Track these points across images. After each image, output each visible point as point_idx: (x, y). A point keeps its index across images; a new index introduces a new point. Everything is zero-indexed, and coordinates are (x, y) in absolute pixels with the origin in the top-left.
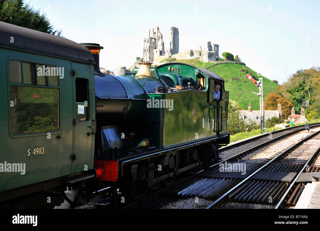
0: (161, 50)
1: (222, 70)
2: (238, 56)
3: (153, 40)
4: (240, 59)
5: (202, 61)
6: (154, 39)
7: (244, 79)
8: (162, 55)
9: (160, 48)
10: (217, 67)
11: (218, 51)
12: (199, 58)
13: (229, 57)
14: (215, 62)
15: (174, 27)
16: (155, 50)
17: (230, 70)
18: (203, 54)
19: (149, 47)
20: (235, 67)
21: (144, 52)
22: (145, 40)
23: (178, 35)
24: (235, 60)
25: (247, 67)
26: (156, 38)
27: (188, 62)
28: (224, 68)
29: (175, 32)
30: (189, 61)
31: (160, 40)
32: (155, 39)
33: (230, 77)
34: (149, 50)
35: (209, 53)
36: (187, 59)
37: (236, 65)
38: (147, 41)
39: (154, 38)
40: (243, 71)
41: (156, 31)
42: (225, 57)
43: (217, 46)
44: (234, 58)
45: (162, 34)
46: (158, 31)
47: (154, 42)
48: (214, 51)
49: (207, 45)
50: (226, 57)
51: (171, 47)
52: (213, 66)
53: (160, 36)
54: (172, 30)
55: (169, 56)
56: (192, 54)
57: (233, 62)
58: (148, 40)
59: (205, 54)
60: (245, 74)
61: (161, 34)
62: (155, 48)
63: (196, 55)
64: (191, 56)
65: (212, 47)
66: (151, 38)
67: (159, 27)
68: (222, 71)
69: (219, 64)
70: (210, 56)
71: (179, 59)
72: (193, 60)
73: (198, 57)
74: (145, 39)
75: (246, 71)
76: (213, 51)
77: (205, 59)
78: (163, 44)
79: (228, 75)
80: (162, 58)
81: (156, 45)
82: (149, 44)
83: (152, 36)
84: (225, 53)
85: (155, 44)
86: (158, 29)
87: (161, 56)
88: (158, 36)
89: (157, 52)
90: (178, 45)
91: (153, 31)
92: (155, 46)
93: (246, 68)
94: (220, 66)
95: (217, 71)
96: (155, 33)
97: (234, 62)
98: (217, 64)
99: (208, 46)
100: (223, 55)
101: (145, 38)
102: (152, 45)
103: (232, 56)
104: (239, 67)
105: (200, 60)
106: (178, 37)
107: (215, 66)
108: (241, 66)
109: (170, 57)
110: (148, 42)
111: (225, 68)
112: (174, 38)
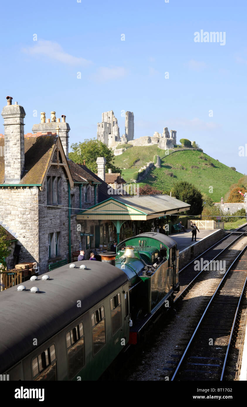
0: (116, 136)
1: (181, 157)
2: (195, 142)
3: (108, 125)
4: (198, 146)
5: (160, 148)
6: (108, 123)
7: (203, 167)
8: (117, 141)
9: (115, 133)
10: (176, 154)
11: (176, 137)
12: (157, 145)
13: (187, 143)
14: (174, 150)
15: (129, 112)
16: (110, 136)
17: (189, 158)
18: (161, 141)
19: (104, 132)
20: (193, 154)
21: (98, 137)
22: (99, 125)
23: (134, 120)
24: (193, 146)
25: (205, 154)
26: (111, 123)
27: (146, 149)
28: (183, 155)
29: (131, 116)
30: (147, 148)
31: (115, 125)
32: (110, 124)
33: (190, 165)
34: (104, 136)
35: (168, 140)
36: (145, 146)
37: (194, 152)
38: (102, 126)
39: (108, 122)
40: (201, 158)
41: (110, 115)
42: (183, 144)
43: (174, 132)
44: (192, 145)
45: (117, 119)
46: (113, 116)
47: (108, 128)
48: (172, 137)
49: (164, 131)
50: (184, 144)
51: (126, 132)
52: (172, 153)
53: (115, 120)
54: (127, 115)
55: (125, 141)
56: (150, 140)
57: (191, 149)
58: (102, 125)
59: (163, 141)
60: (203, 162)
61: (116, 119)
62: (110, 134)
63: (154, 142)
64: (149, 143)
65: (169, 133)
66: (106, 123)
67: (113, 111)
68: (181, 158)
69: (177, 151)
70: (169, 143)
71: (136, 145)
72: (152, 147)
73: (156, 144)
74: (99, 124)
75: (204, 158)
76: (171, 138)
77: (163, 145)
78: (119, 129)
79: (187, 163)
80: (117, 144)
81: (111, 130)
82: (103, 130)
83: (105, 121)
84: (183, 139)
85: (110, 129)
86: (113, 113)
87: (117, 142)
88: (113, 121)
89: (112, 137)
90: (133, 130)
91: (107, 116)
92: (110, 131)
93: (204, 155)
94: (178, 153)
95: (177, 159)
96: (109, 117)
97: (192, 149)
98: (176, 152)
99: (165, 132)
100: (181, 141)
101: (99, 123)
102: (107, 130)
103: (190, 142)
104: (197, 154)
105: (158, 147)
106: (133, 122)
107: (173, 153)
108: (199, 153)
109: (126, 143)
110: (103, 127)
111: (184, 156)
112: (129, 122)
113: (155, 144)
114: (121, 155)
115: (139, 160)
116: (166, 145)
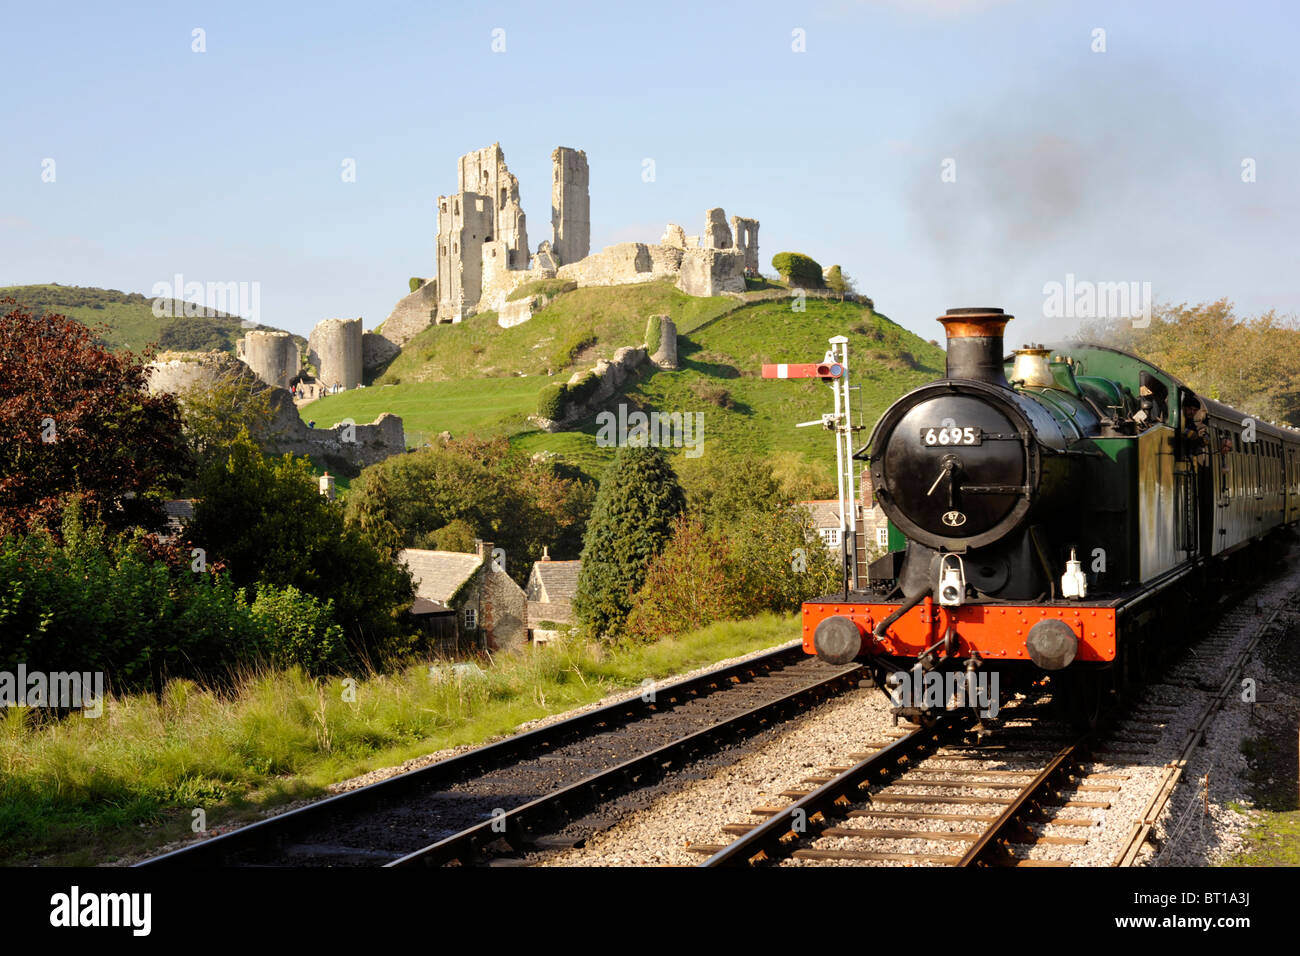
0: (512, 246)
1: (774, 327)
2: (839, 268)
3: (479, 205)
4: (849, 281)
5: (685, 291)
6: (482, 198)
7: (865, 366)
8: (516, 269)
9: (507, 237)
10: (752, 316)
11: (757, 247)
12: (674, 277)
13: (804, 271)
14: (744, 297)
15: (569, 150)
16: (487, 247)
17: (807, 330)
18: (691, 263)
19: (463, 233)
20: (828, 316)
21: (442, 257)
22: (445, 204)
23: (587, 184)
24: (829, 285)
25: (880, 316)
26: (493, 194)
27: (628, 296)
28: (782, 319)
29: (574, 167)
30: (631, 290)
31: (509, 202)
32: (487, 200)
33: (807, 357)
34: (462, 248)
35: (717, 255)
36: (623, 284)
37: (833, 309)
38: (454, 208)
39: (482, 194)
40: (862, 331)
41: (490, 165)
42: (787, 272)
43: (750, 226)
44: (825, 274)
45: (519, 178)
46: (500, 167)
47: (481, 214)
48: (738, 246)
49: (708, 224)
50: (790, 275)
51: (558, 231)
52: (734, 310)
53: (508, 185)
54: (559, 162)
55: (546, 269)
56: (644, 260)
57: (818, 295)
58: (457, 203)
59: (698, 262)
60: (869, 345)
61: (512, 178)
62: (489, 239)
63: (661, 268)
64: (639, 271)
65: (728, 232)
66: (470, 197)
67: (501, 146)
68: (772, 331)
69: (759, 303)
70: (722, 268)
71: (590, 283)
72: (650, 287)
73: (670, 273)
74: (443, 201)
75: (874, 332)
76: (734, 249)
77: (699, 281)
78: (522, 220)
79: (796, 349)
80: (516, 282)
81: (492, 224)
82: (459, 223)
83: (472, 188)
84: (784, 254)
85: (487, 223)
86: (500, 155)
87: (514, 273)
88: (501, 187)
89: (494, 254)
90: (587, 223)
91: (477, 165)
92: (488, 228)
93: (877, 319)
94: (762, 310)
95: (753, 334)
96: (486, 172)
97: (825, 296)
98: (750, 304)
99: (714, 228)
100: (776, 263)
101: (444, 197)
102: (476, 223)
103: (817, 269)
104: (844, 315)
105: (678, 285)
106: (587, 191)
107: (741, 312)
108: (852, 309)
109: (551, 275)
110: (458, 213)
111: (786, 322)
112: (567, 193)
113: (666, 277)
114: (526, 323)
115: (594, 341)
116: (709, 279)
